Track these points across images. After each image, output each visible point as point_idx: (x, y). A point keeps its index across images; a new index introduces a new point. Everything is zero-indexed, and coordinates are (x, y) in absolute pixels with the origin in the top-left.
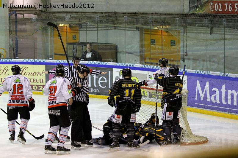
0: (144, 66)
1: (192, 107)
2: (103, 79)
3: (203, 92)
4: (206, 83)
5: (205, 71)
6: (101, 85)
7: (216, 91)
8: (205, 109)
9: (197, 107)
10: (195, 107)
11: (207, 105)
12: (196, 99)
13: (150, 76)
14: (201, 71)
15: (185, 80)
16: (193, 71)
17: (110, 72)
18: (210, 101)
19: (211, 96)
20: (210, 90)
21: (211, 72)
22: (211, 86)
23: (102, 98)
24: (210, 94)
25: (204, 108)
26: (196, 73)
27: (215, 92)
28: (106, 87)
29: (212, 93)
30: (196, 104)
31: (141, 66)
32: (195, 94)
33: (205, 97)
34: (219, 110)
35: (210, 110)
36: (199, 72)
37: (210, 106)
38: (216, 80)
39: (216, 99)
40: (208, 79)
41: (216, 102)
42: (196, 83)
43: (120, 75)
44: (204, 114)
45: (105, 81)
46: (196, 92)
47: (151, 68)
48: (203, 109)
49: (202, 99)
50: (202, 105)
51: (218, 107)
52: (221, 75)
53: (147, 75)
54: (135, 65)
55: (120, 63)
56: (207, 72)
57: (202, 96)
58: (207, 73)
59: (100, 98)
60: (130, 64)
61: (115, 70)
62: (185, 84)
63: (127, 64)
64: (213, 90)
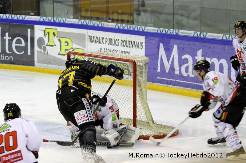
0: (80, 22)
1: (153, 82)
2: (19, 42)
3: (168, 60)
4: (173, 47)
5: (172, 30)
6: (16, 50)
7: (188, 59)
8: (171, 86)
9: (160, 83)
10: (156, 83)
11: (175, 80)
12: (159, 70)
13: (89, 36)
14: (167, 30)
15: (142, 43)
16: (154, 30)
17: (29, 30)
18: (178, 74)
19: (180, 66)
20: (179, 58)
21: (181, 31)
22: (181, 52)
23: (19, 69)
24: (179, 64)
25: (170, 84)
26: (159, 32)
27: (186, 61)
28: (23, 52)
29: (182, 62)
30: (158, 78)
31: (76, 21)
32: (157, 64)
33: (172, 68)
34: (192, 88)
35: (179, 87)
36: (163, 30)
37: (180, 81)
38: (188, 42)
39: (188, 70)
40: (176, 41)
41: (188, 76)
42: (158, 48)
43: (44, 36)
44: (170, 92)
45: (21, 44)
46: (158, 61)
47: (92, 24)
48: (169, 86)
49: (167, 71)
50: (167, 81)
51: (191, 83)
52: (196, 35)
53: (85, 34)
54: (67, 19)
55: (44, 18)
56: (174, 31)
57: (167, 66)
58: (174, 33)
59: (15, 69)
60: (60, 19)
61: (37, 27)
62: (142, 49)
63: (55, 19)
64: (184, 57)
